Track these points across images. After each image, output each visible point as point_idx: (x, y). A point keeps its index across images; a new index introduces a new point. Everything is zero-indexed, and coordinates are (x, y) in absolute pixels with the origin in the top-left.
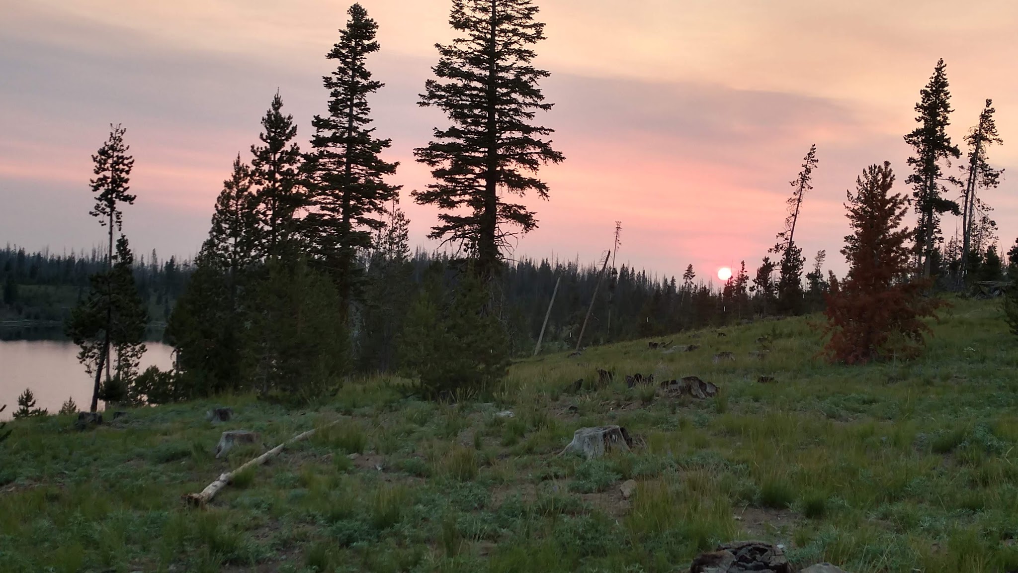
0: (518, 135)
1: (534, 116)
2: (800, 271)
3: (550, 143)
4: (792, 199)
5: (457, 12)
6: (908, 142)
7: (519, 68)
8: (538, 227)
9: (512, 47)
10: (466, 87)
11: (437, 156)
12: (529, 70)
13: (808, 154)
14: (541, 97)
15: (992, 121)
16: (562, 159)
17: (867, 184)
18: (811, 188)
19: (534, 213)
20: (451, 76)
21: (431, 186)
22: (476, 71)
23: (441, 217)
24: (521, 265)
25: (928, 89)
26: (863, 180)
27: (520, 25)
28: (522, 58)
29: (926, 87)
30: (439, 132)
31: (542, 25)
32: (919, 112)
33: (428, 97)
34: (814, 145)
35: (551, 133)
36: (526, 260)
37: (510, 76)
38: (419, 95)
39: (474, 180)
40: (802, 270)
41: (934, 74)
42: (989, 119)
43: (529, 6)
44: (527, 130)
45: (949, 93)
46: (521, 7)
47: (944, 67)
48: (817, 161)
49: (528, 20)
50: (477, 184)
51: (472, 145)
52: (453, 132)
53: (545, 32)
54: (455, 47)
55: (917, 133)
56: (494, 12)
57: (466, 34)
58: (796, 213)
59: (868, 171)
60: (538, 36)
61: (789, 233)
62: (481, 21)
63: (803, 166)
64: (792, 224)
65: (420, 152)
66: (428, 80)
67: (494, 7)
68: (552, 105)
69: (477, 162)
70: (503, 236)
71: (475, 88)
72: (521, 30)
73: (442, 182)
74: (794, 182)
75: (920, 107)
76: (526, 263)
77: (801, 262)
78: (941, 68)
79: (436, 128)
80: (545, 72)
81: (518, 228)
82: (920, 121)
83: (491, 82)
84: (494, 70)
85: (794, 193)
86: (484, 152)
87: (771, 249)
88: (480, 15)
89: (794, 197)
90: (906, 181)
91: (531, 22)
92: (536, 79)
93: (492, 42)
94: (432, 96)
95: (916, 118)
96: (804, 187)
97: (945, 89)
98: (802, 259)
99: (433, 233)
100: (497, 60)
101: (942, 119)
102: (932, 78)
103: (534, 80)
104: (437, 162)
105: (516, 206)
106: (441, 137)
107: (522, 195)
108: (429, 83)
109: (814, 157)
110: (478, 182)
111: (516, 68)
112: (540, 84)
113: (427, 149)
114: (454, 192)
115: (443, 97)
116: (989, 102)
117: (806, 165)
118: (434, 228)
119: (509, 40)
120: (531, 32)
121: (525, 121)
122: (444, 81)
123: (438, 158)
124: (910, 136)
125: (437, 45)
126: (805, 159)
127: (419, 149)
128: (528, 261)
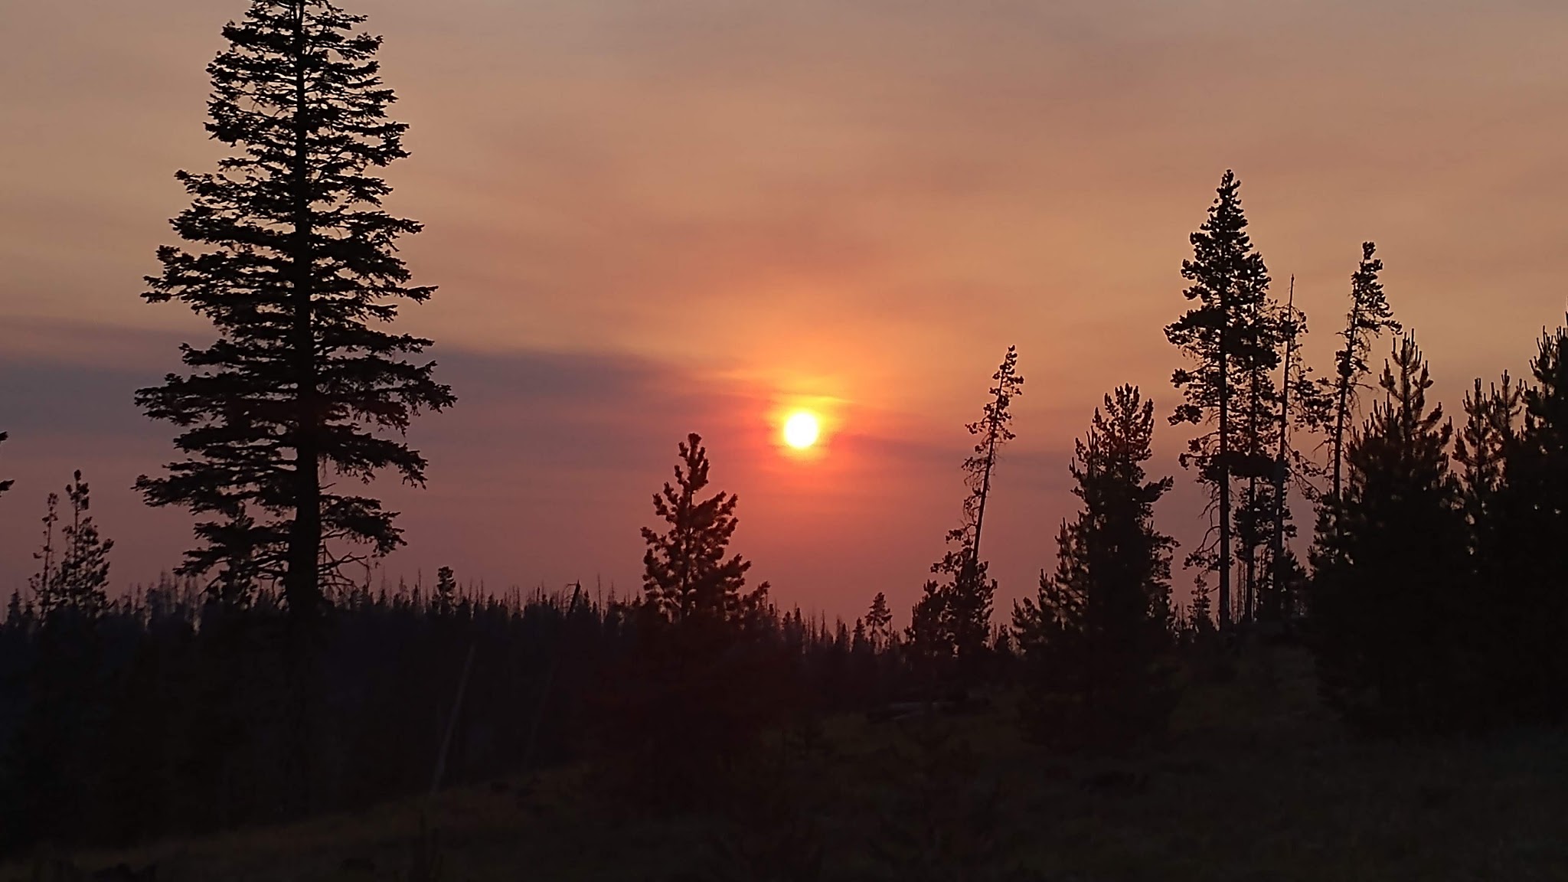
0: (361, 353)
1: (395, 314)
2: (986, 610)
3: (432, 368)
4: (974, 459)
5: (221, 104)
6: (1173, 341)
7: (357, 216)
8: (405, 544)
9: (343, 173)
10: (245, 259)
11: (191, 403)
12: (377, 221)
13: (1001, 367)
14: (404, 275)
15: (1379, 287)
16: (449, 400)
17: (1112, 425)
18: (1011, 437)
19: (393, 515)
20: (212, 237)
21: (175, 467)
22: (265, 224)
23: (201, 530)
24: (531, 608)
25: (1207, 233)
26: (1107, 417)
27: (355, 129)
28: (361, 195)
29: (1203, 227)
30: (192, 353)
31: (401, 128)
32: (1190, 278)
33: (164, 283)
34: (1013, 349)
35: (424, 348)
36: (544, 596)
37: (340, 233)
38: (146, 278)
39: (271, 450)
40: (990, 607)
41: (1216, 201)
42: (1372, 282)
43: (374, 89)
44: (382, 342)
45: (1247, 239)
46: (358, 91)
47: (1235, 186)
48: (1021, 381)
49: (375, 118)
50: (274, 459)
51: (266, 378)
52: (222, 353)
53: (404, 141)
54: (221, 177)
55: (1191, 321)
56: (301, 103)
57: (240, 149)
58: (985, 489)
59: (1114, 399)
60: (393, 150)
61: (973, 530)
62: (271, 122)
63: (992, 391)
64: (977, 512)
65: (149, 396)
66: (161, 247)
67: (301, 91)
68: (433, 289)
69: (276, 413)
70: (335, 564)
71: (263, 261)
72: (357, 138)
73: (199, 457)
74: (975, 426)
75: (1190, 268)
76: (545, 602)
77: (988, 589)
78: (1229, 190)
79: (185, 346)
80: (411, 223)
81: (367, 546)
82: (1195, 296)
83: (301, 245)
84: (305, 220)
85: (977, 448)
86: (290, 391)
87: (936, 565)
88: (271, 111)
89: (977, 456)
90: (1170, 419)
91: (381, 122)
92: (391, 239)
93: (299, 165)
94: (173, 279)
95: (1185, 292)
96: (997, 436)
97: (1241, 230)
98: (988, 583)
99: (187, 564)
100: (310, 202)
101: (1237, 291)
102: (1213, 209)
103: (388, 241)
104: (192, 415)
105: (358, 500)
106: (199, 363)
107: (369, 478)
108: (165, 253)
109: (1013, 372)
110: (278, 454)
111: (350, 217)
112: (400, 247)
113: (163, 390)
114: (225, 478)
115: (197, 280)
116: (1369, 249)
117: (999, 390)
118: (191, 554)
119: (334, 159)
120: (374, 142)
121: (373, 324)
122: (198, 249)
123: (193, 406)
124: (1176, 327)
125: (181, 175)
126: (996, 377)
127: (146, 391)
128: (548, 599)
